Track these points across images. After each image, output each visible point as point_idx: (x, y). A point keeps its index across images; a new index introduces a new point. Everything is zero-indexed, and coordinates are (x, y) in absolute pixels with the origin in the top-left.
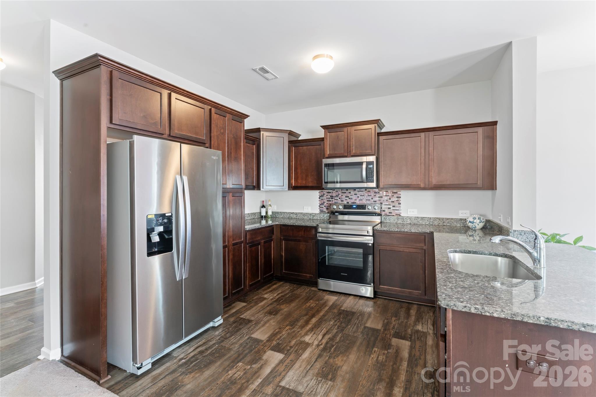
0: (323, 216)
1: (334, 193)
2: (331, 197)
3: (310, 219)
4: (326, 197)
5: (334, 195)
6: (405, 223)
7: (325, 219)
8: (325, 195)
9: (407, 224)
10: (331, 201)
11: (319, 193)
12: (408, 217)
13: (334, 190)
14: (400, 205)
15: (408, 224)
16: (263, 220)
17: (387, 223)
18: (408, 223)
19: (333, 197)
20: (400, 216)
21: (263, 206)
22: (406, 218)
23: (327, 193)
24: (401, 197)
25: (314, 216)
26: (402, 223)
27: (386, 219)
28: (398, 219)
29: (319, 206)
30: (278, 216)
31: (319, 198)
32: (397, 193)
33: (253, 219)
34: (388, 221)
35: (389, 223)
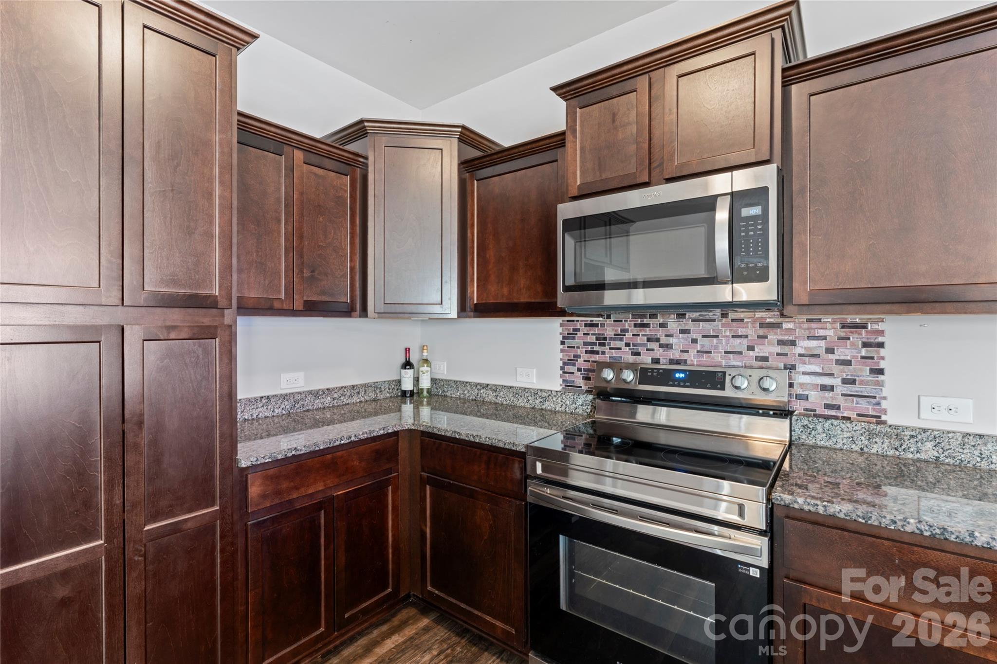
0: (574, 402)
1: (609, 325)
2: (597, 339)
3: (533, 408)
4: (580, 338)
5: (609, 332)
6: (910, 456)
7: (580, 411)
8: (580, 334)
9: (919, 460)
10: (597, 353)
11: (561, 325)
12: (925, 430)
13: (609, 317)
14: (881, 378)
15: (926, 461)
16: (405, 403)
17: (815, 447)
18: (923, 456)
19: (605, 339)
20: (881, 422)
21: (407, 364)
22: (912, 437)
23: (586, 325)
24: (886, 345)
25: (545, 400)
26: (891, 453)
27: (814, 429)
28: (871, 435)
29: (562, 368)
30: (448, 394)
31: (563, 343)
32: (864, 326)
33: (374, 400)
34: (821, 440)
35: (826, 448)
